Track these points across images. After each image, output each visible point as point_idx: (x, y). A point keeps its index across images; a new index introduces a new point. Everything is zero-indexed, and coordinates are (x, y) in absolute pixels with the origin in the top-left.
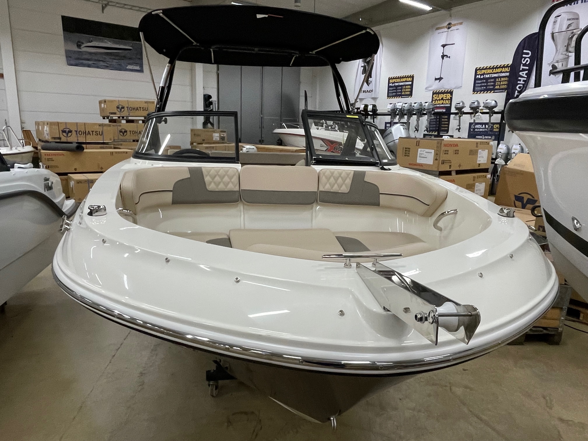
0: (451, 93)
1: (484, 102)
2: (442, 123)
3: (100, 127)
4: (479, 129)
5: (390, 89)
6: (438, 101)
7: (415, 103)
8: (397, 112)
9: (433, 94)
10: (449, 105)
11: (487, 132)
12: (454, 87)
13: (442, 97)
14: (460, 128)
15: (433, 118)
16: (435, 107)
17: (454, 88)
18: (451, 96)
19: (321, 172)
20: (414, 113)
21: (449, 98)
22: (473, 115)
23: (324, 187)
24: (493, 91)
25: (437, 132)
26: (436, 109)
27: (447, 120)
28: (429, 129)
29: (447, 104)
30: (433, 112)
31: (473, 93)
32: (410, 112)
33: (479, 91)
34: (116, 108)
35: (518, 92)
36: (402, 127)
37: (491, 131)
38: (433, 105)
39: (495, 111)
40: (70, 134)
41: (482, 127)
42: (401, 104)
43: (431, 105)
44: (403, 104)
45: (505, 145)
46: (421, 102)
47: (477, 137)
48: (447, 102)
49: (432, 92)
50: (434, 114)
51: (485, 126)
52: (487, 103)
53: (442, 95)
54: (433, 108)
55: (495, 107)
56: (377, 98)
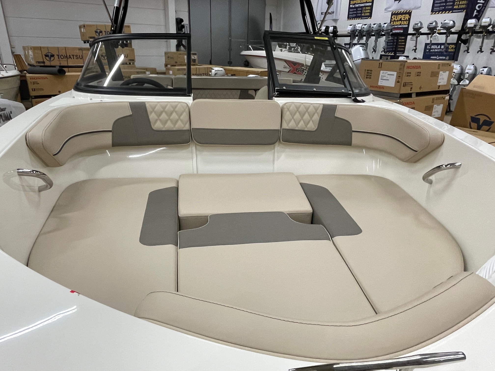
0: (410, 13)
1: (442, 22)
2: (399, 44)
3: (80, 51)
4: (434, 49)
5: (350, 10)
6: (397, 22)
7: (374, 24)
8: (357, 33)
9: (392, 15)
10: (407, 26)
11: (442, 52)
12: (413, 7)
13: (401, 18)
14: (416, 49)
15: (390, 38)
16: (393, 28)
17: (413, 9)
18: (409, 17)
19: (285, 106)
20: (373, 34)
21: (408, 19)
22: (430, 36)
23: (288, 125)
24: (451, 11)
25: (393, 53)
26: (394, 30)
27: (403, 41)
28: (387, 50)
29: (405, 25)
30: (391, 33)
31: (432, 14)
32: (368, 33)
33: (438, 11)
34: (95, 32)
35: (476, 12)
36: (361, 49)
37: (446, 51)
38: (391, 26)
39: (452, 31)
40: (52, 58)
41: (437, 47)
42: (360, 25)
43: (390, 26)
44: (362, 26)
45: (459, 66)
46: (380, 23)
47: (432, 57)
48: (405, 22)
49: (391, 12)
50: (392, 35)
51: (441, 47)
52: (445, 23)
53: (401, 16)
54: (391, 29)
55: (453, 27)
56: (338, 19)
